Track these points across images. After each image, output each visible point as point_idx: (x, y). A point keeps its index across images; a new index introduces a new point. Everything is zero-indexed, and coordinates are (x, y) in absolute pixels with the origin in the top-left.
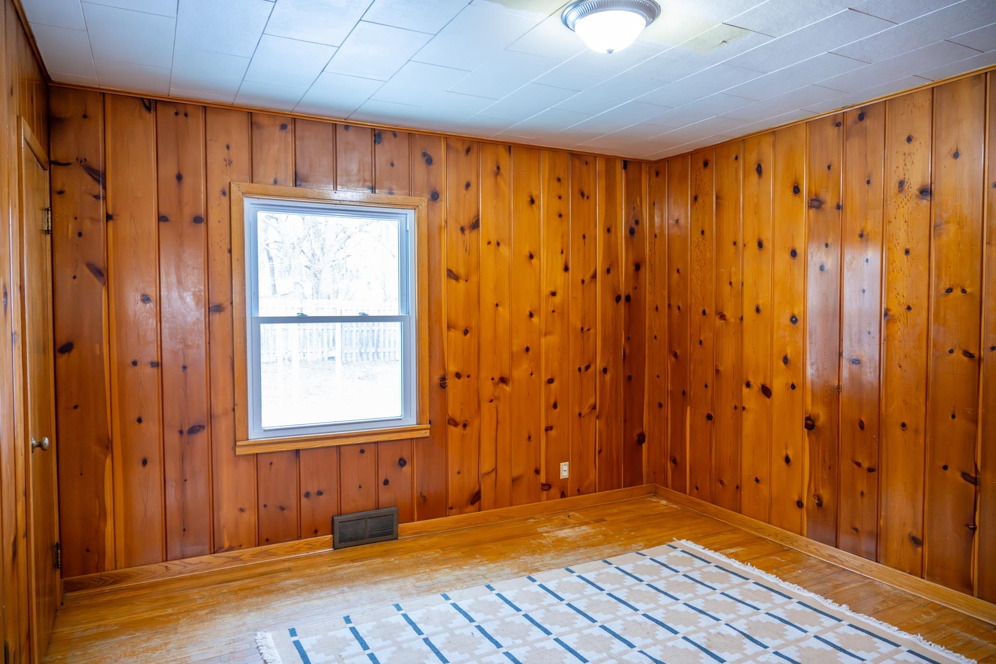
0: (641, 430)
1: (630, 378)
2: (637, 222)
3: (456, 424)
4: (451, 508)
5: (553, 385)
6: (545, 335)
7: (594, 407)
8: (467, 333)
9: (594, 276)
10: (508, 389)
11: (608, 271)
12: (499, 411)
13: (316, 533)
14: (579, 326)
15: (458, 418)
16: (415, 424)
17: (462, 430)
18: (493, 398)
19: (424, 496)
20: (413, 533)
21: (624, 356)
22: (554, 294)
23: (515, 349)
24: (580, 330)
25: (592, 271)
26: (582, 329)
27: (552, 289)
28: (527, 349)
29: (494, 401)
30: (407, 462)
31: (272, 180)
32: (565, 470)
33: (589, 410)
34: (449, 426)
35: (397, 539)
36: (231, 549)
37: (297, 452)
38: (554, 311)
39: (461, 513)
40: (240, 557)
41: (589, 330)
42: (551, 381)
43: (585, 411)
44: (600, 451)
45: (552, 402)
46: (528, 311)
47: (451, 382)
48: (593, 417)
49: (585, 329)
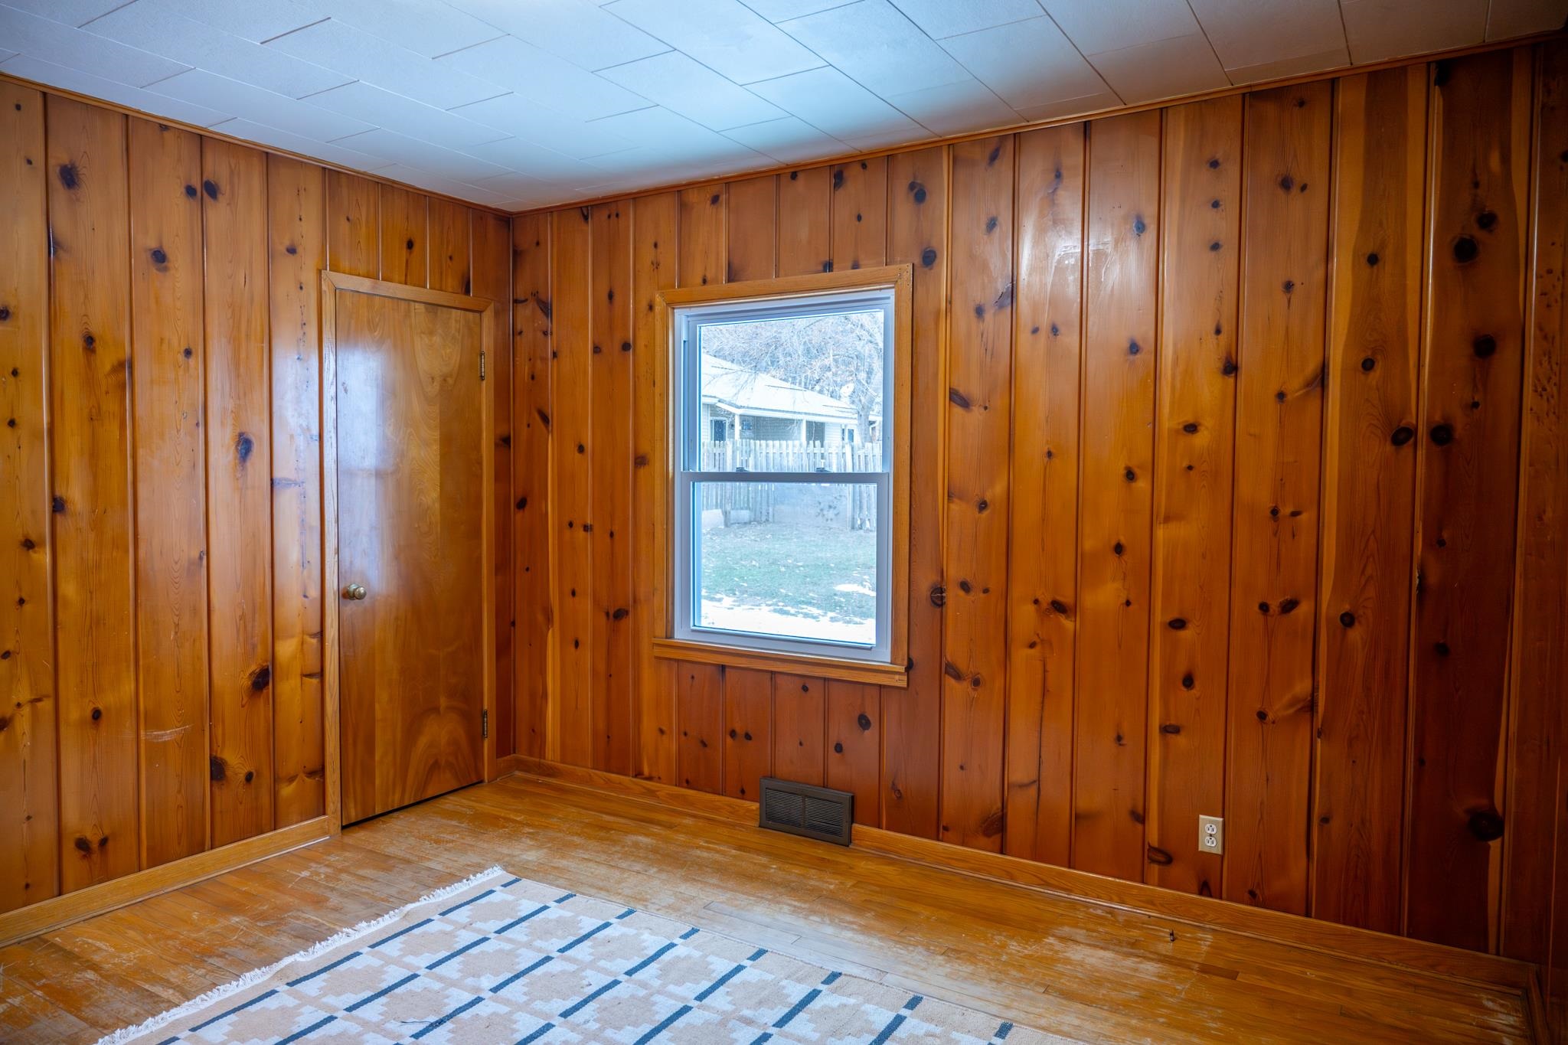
0: (1485, 802)
1: (1442, 650)
2: (1487, 221)
3: (958, 676)
4: (946, 829)
5: (1186, 634)
6: (1167, 519)
7: (1311, 706)
8: (984, 508)
9: (1321, 378)
10: (1068, 624)
11: (1368, 365)
12: (1048, 668)
13: (742, 794)
14: (1266, 502)
15: (962, 665)
16: (889, 661)
17: (970, 688)
18: (1036, 639)
19: (899, 790)
20: (877, 847)
21: (1422, 587)
22: (1191, 428)
23: (1088, 545)
24: (1268, 513)
25: (1312, 365)
26: (1275, 512)
27: (1189, 418)
28: (1119, 549)
29: (1038, 648)
30: (873, 724)
31: (700, 280)
32: (1210, 834)
33: (1291, 711)
34: (947, 676)
35: (848, 846)
36: (650, 778)
37: (723, 667)
38: (1190, 468)
39: (963, 844)
40: (658, 793)
41: (1295, 514)
42: (1178, 624)
43: (1278, 709)
44: (1325, 820)
45: (1181, 669)
46: (1123, 466)
47: (953, 595)
48: (1304, 733)
49: (1286, 510)
